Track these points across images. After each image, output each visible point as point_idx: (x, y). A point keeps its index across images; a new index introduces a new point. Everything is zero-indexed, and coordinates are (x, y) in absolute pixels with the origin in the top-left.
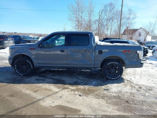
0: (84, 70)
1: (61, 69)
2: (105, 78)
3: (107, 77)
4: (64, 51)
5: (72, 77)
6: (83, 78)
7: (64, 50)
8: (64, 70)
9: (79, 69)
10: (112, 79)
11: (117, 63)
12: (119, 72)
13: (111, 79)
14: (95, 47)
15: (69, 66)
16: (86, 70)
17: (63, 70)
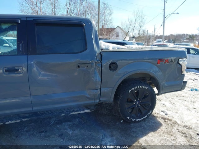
0: (76, 113)
1: (14, 121)
2: (122, 121)
3: (128, 118)
4: (17, 70)
5: (48, 134)
6: (77, 132)
7: (16, 68)
8: (22, 121)
9: (63, 112)
10: (138, 120)
11: (147, 88)
12: (149, 105)
13: (135, 122)
14: (101, 55)
15: (36, 108)
16: (82, 112)
17: (20, 121)
